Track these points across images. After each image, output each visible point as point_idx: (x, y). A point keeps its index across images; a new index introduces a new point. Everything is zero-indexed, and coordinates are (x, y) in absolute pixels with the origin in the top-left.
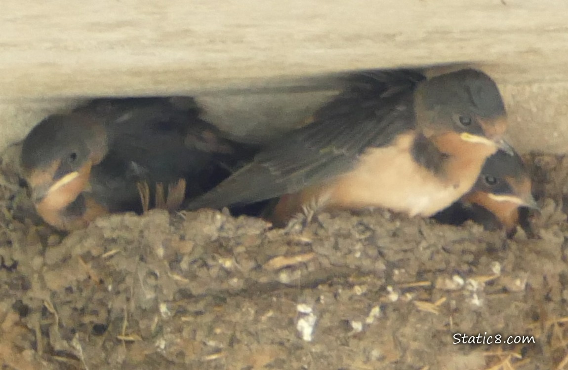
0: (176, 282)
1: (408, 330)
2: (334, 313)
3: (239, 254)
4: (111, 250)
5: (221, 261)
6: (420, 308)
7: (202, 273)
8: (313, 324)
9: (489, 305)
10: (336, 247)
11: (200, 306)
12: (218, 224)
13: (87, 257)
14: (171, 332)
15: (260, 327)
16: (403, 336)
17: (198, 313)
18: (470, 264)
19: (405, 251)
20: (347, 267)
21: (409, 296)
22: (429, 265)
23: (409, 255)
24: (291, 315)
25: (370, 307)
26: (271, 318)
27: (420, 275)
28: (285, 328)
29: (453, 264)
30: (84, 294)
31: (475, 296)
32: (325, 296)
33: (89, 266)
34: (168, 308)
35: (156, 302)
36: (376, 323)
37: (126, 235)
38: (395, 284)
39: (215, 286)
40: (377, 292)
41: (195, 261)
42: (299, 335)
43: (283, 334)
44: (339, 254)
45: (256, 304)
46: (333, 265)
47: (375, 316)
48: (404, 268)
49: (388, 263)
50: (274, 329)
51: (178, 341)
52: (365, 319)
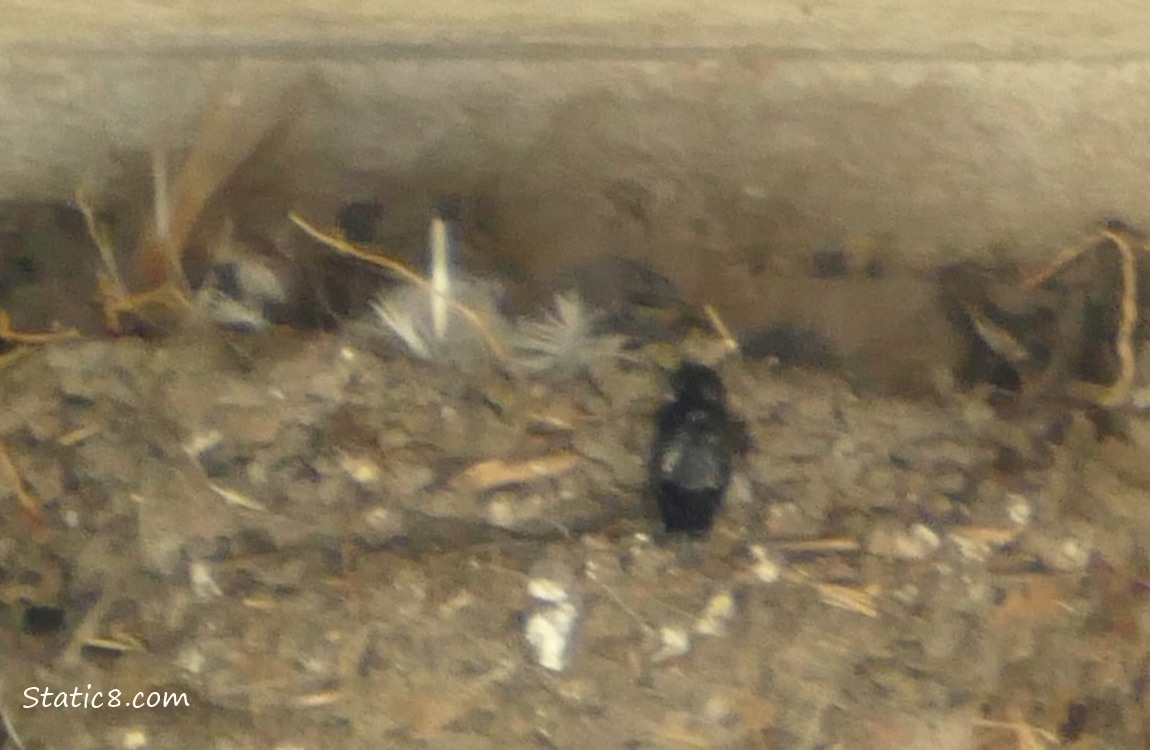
0: (236, 513)
1: (796, 654)
2: (618, 605)
3: (394, 450)
4: (78, 427)
5: (348, 465)
6: (828, 602)
7: (300, 492)
8: (566, 629)
9: (999, 596)
10: (630, 444)
11: (292, 572)
12: (344, 374)
13: (21, 441)
14: (218, 636)
15: (434, 630)
16: (786, 667)
17: (284, 591)
18: (953, 497)
19: (798, 460)
21: (800, 575)
22: (856, 495)
23: (809, 470)
24: (516, 606)
25: (708, 593)
26: (463, 610)
27: (835, 520)
28: (497, 635)
29: (913, 498)
32: (601, 563)
33: (26, 462)
34: (212, 575)
35: (184, 558)
36: (722, 634)
37: (120, 392)
38: (771, 541)
39: (328, 526)
40: (725, 560)
41: (284, 463)
42: (529, 655)
44: (636, 461)
45: (428, 574)
46: (619, 485)
47: (719, 618)
48: (792, 500)
49: (757, 488)
50: (470, 636)
51: (235, 656)
52: (693, 622)
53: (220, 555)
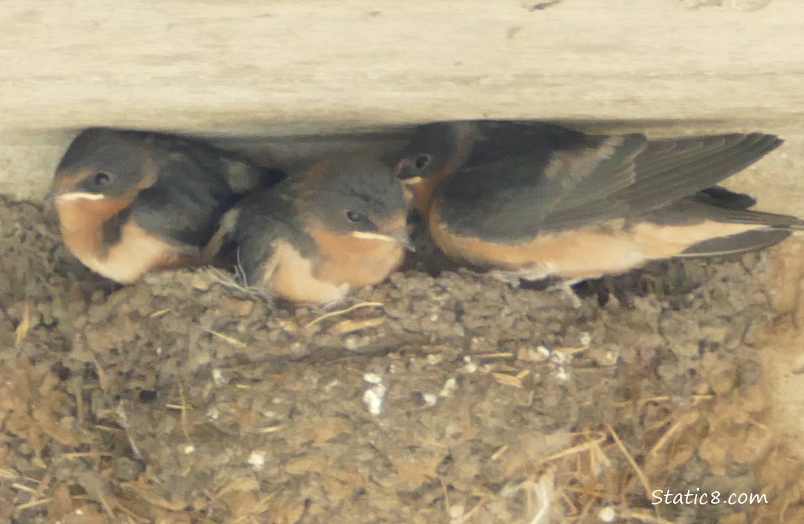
0: (232, 347)
1: (486, 405)
2: (405, 384)
3: (302, 316)
4: (159, 309)
5: (282, 324)
6: (499, 381)
7: (261, 336)
8: (382, 395)
9: (577, 381)
10: (411, 309)
11: (258, 373)
13: (135, 316)
14: (225, 401)
15: (322, 397)
16: (481, 411)
17: (256, 381)
18: (556, 334)
19: (486, 318)
20: (421, 333)
21: (488, 368)
22: (511, 334)
23: (490, 322)
24: (358, 385)
25: (445, 379)
26: (335, 387)
27: (502, 345)
28: (351, 399)
29: (537, 334)
30: (130, 357)
31: (561, 369)
32: (397, 366)
33: (137, 326)
34: (223, 374)
35: (209, 367)
36: (451, 396)
37: (179, 293)
38: (471, 354)
39: (275, 351)
40: (453, 363)
41: (254, 324)
42: (365, 407)
43: (348, 406)
44: (414, 317)
45: (320, 372)
46: (406, 330)
47: (450, 389)
48: (483, 336)
49: (466, 330)
50: (339, 400)
51: (233, 411)
52: (439, 392)
53: (225, 366)
